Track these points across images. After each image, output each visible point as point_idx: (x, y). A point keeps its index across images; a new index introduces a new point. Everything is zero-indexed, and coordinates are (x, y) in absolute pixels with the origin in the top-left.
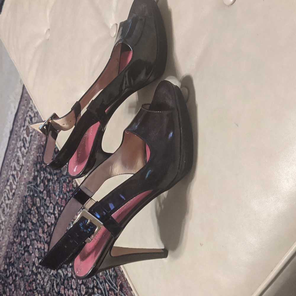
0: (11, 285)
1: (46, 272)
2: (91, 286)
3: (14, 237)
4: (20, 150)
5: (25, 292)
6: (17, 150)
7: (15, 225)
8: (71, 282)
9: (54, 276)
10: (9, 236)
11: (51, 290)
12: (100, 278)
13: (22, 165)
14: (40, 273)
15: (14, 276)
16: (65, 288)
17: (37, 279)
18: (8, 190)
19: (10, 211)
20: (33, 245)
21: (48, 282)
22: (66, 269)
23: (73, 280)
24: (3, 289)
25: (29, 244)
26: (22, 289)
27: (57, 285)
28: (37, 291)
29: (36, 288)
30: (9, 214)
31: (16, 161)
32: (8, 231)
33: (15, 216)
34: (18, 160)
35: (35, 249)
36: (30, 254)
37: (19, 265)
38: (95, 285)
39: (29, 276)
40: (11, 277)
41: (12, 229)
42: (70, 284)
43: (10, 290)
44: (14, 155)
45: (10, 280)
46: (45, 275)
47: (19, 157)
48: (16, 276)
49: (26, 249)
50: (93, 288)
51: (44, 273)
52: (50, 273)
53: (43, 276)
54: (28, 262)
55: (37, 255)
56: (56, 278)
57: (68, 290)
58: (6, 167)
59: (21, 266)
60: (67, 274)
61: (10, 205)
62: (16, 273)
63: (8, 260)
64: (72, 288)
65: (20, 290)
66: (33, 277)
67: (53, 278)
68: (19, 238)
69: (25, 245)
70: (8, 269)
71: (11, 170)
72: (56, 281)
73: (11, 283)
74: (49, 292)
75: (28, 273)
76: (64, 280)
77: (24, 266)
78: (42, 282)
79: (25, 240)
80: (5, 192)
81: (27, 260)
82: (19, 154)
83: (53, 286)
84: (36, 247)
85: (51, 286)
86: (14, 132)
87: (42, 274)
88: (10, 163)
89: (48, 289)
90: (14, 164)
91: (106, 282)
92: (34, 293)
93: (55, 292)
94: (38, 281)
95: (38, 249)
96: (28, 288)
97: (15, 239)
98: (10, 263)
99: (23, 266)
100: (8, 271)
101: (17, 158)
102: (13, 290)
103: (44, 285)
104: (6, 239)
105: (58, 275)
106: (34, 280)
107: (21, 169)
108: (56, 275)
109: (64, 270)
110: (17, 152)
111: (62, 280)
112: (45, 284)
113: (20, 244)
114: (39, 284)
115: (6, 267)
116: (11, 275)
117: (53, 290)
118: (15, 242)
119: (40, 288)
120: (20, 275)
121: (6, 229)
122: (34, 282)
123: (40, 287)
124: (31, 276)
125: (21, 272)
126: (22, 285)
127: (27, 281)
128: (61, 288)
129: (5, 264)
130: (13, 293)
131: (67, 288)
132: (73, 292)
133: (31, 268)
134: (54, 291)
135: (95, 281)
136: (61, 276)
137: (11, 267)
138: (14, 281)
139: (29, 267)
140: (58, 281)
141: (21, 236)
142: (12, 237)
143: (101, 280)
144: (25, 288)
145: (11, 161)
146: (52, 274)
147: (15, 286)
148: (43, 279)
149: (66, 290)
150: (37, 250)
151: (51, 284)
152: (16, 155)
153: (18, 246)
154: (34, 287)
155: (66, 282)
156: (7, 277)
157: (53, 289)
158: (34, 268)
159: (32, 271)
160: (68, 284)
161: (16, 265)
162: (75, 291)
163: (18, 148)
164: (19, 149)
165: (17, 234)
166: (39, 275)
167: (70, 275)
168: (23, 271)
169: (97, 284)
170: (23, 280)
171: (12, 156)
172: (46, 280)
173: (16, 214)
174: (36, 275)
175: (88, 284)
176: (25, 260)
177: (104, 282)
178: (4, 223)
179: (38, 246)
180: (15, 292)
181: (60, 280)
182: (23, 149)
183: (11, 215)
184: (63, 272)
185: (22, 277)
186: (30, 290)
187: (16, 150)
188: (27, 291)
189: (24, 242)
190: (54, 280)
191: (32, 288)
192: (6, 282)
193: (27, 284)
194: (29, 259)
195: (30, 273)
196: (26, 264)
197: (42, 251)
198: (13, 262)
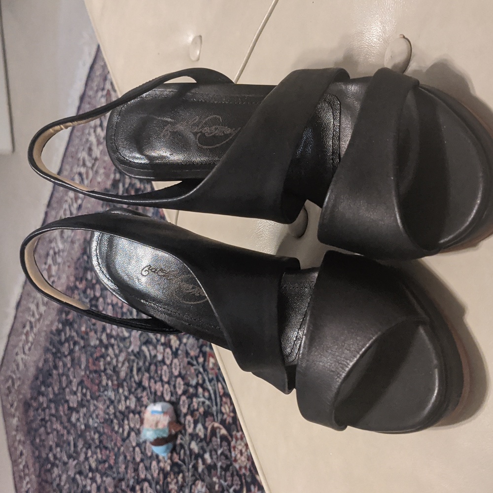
0: (66, 356)
1: (121, 345)
2: (194, 382)
3: (76, 279)
4: (95, 131)
5: (88, 373)
6: (89, 131)
7: (79, 259)
8: (161, 370)
9: (135, 355)
10: (68, 277)
11: (128, 377)
12: (210, 371)
13: (96, 159)
14: (112, 346)
15: (72, 343)
16: (150, 378)
17: (108, 355)
18: (72, 199)
19: (73, 234)
20: (104, 297)
21: (123, 363)
22: (155, 348)
23: (165, 368)
24: (54, 361)
25: (98, 294)
26: (83, 367)
27: (139, 370)
28: (106, 374)
29: (105, 369)
30: (70, 240)
31: (86, 149)
32: (67, 268)
33: (80, 245)
34: (90, 150)
35: (108, 304)
37: (80, 327)
38: (201, 382)
39: (95, 347)
40: (67, 345)
41: (73, 265)
42: (159, 372)
43: (65, 365)
44: (84, 140)
45: (65, 349)
46: (121, 351)
47: (91, 144)
48: (75, 343)
49: (94, 302)
50: (196, 387)
51: (119, 346)
52: (129, 348)
53: (117, 351)
54: (94, 324)
56: (137, 358)
57: (156, 382)
58: (70, 159)
59: (83, 329)
60: (155, 356)
62: (76, 339)
63: (64, 316)
64: (161, 380)
65: (80, 367)
66: (101, 351)
67: (132, 357)
68: (84, 282)
69: (92, 296)
70: (63, 330)
71: (78, 165)
72: (138, 364)
73: (66, 353)
74: (125, 380)
75: (94, 342)
76: (150, 364)
77: (88, 330)
78: (114, 361)
79: (93, 287)
80: (66, 201)
81: (93, 321)
82: (93, 139)
83: (131, 371)
84: (109, 301)
85: (129, 370)
86: (87, 99)
87: (116, 347)
88: (77, 153)
89: (123, 374)
90: (83, 155)
91: (218, 380)
92: (100, 376)
93: (135, 381)
94: (108, 359)
95: (113, 306)
96: (93, 368)
97: (78, 283)
98: (67, 320)
99: (86, 328)
100: (63, 334)
101: (88, 145)
102: (69, 365)
103: (117, 365)
104: (64, 280)
105: (141, 353)
106: (103, 356)
107: (93, 165)
108: (138, 353)
109: (151, 348)
110: (89, 134)
111: (147, 364)
112: (120, 365)
113: (85, 292)
114: (109, 363)
115: (60, 326)
116: (67, 340)
117: (131, 378)
118: (76, 287)
119: (110, 369)
120: (82, 343)
121: (64, 263)
122: (102, 360)
123: (112, 369)
124: (99, 349)
125: (82, 338)
126: (83, 359)
127: (92, 355)
128: (145, 377)
129: (59, 321)
130: (69, 369)
131: (154, 378)
132: (163, 386)
133: (99, 334)
134: (133, 380)
135: (200, 376)
136: (145, 357)
137: (68, 328)
138: (71, 352)
139: (96, 332)
140: (141, 364)
141: (86, 279)
142: (72, 279)
143: (210, 376)
144: (87, 367)
145: (78, 148)
146: (133, 351)
147: (73, 360)
148: (117, 356)
149: (152, 381)
150: (110, 307)
151: (128, 367)
152: (87, 140)
153: (82, 295)
154: (102, 368)
155: (153, 368)
156: (61, 343)
157: (132, 376)
158: (104, 337)
159: (101, 341)
160: (156, 371)
161: (76, 326)
162: (166, 386)
163: (91, 127)
164: (92, 131)
165: (81, 275)
166: (110, 351)
167: (160, 357)
168: (86, 337)
169: (204, 381)
170: (86, 353)
171: (81, 140)
172: (121, 359)
173: (82, 241)
174: (106, 348)
175: (189, 378)
176: (90, 320)
177: (215, 379)
178: (61, 253)
179: (112, 301)
180: (72, 369)
181: (144, 363)
182: (99, 130)
183: (73, 242)
184: (149, 350)
185: (84, 347)
186: (96, 372)
187: (87, 131)
188: (91, 372)
189: (91, 290)
190: (133, 361)
191: (98, 369)
192: (58, 351)
193: (91, 360)
195: (98, 342)
196: (92, 327)
197: (119, 310)
198: (71, 320)
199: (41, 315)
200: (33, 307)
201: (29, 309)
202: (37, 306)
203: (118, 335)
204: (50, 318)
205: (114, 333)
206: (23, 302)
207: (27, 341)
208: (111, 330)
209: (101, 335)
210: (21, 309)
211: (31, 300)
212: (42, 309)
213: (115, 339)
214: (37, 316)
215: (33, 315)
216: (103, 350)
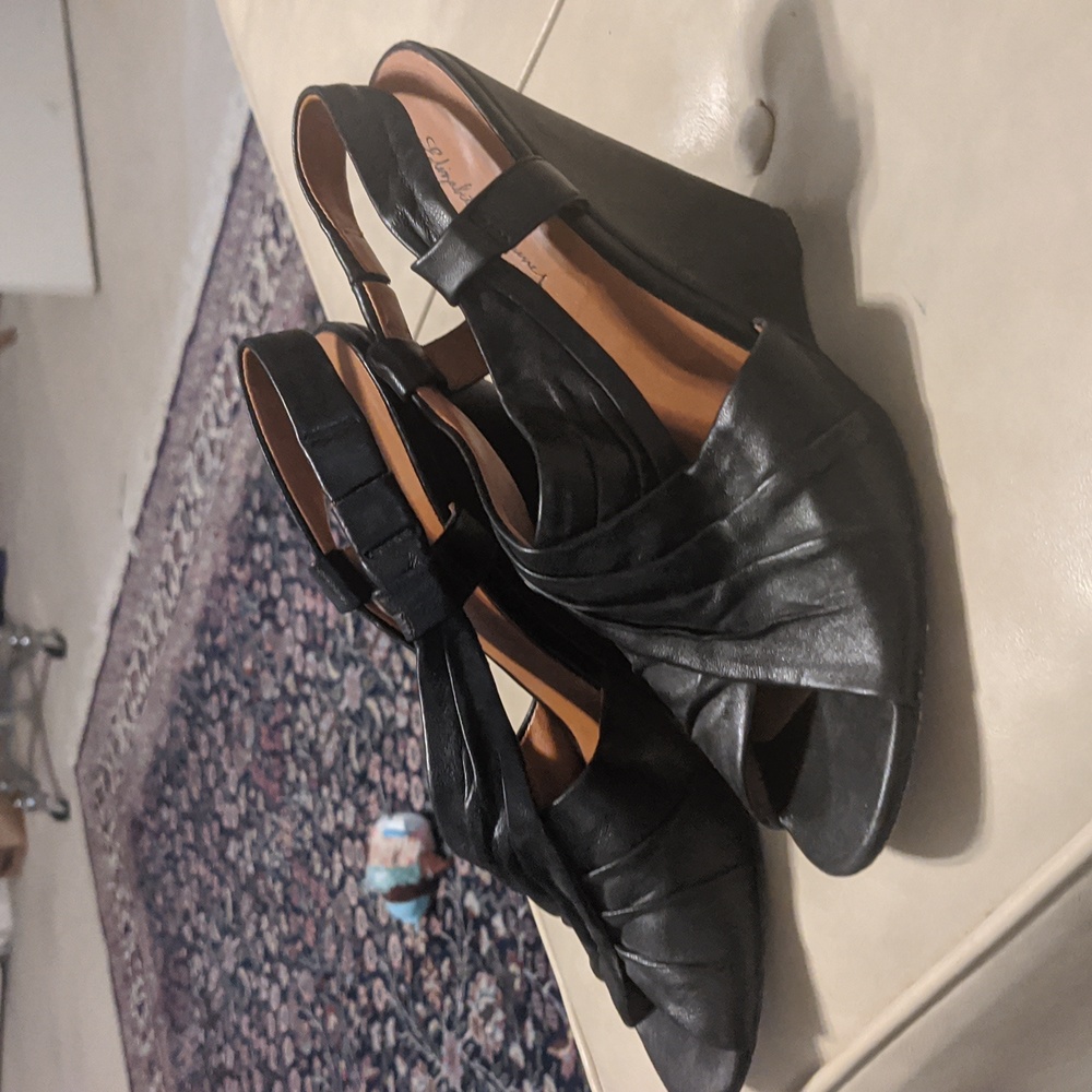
0: (213, 723)
1: (325, 697)
3: (232, 560)
4: (263, 247)
5: (259, 756)
6: (252, 246)
7: (236, 518)
8: (405, 748)
9: (352, 718)
10: (214, 557)
11: (340, 763)
13: (267, 307)
14: (307, 699)
15: (225, 696)
16: (383, 764)
17: (298, 719)
18: (219, 392)
19: (222, 467)
20: (289, 599)
21: (329, 736)
22: (392, 700)
23: (412, 742)
24: (191, 734)
25: (276, 592)
26: (249, 742)
27: (361, 748)
28: (295, 759)
29: (293, 749)
30: (217, 477)
31: (247, 285)
32: (211, 539)
33: (238, 490)
34: (254, 286)
35: (297, 613)
36: (279, 629)
37: (241, 660)
39: (273, 702)
40: (214, 699)
41: (224, 533)
42: (401, 752)
43: (212, 741)
44: (242, 265)
45: (212, 708)
46: (324, 710)
47: (257, 275)
48: (232, 695)
49: (268, 609)
51: (320, 700)
52: (340, 702)
53: (316, 711)
54: (270, 655)
55: (302, 636)
56: (358, 724)
57: (394, 773)
58: (213, 307)
59: (248, 665)
60: (393, 719)
61: (223, 444)
62: (234, 685)
63: (208, 637)
64: (405, 768)
65: (243, 744)
66: (284, 710)
67: (347, 722)
68: (248, 568)
69: (264, 595)
70: (208, 667)
71: (231, 320)
72: (358, 735)
73: (215, 716)
74: (333, 770)
75: (269, 692)
76: (383, 736)
77: (258, 667)
78: (312, 731)
79: (265, 578)
80: (208, 396)
81: (268, 648)
82: (259, 263)
83: (346, 749)
84: (298, 606)
85: (341, 749)
86: (245, 178)
87: (314, 702)
88: (228, 293)
89: (328, 758)
90: (240, 297)
92: (284, 763)
93: (353, 772)
94: (299, 726)
95: (306, 615)
96: (266, 744)
97: (235, 570)
98: (214, 647)
99: (254, 664)
100: (207, 676)
101: (250, 277)
102: (220, 741)
103: (317, 740)
104: (206, 563)
105: (365, 714)
106: (289, 721)
107: (262, 319)
108: (359, 713)
109: (384, 701)
110: (252, 253)
111: (377, 735)
112: (322, 739)
113: (249, 587)
114: (301, 736)
115: (201, 660)
116: (215, 689)
117: (344, 765)
118: (231, 578)
119: (304, 749)
120: (246, 694)
121: (207, 528)
122: (287, 729)
123: (307, 746)
124: (279, 706)
125: (247, 684)
126: (249, 728)
127: (266, 719)
128: (372, 762)
129: (199, 649)
130: (220, 750)
131: (389, 764)
132: (409, 781)
133: (279, 675)
134: (348, 768)
136: (373, 721)
137: (216, 664)
138: (225, 713)
139: (273, 671)
140: (365, 735)
141: (252, 562)
142: (223, 560)
144: (257, 742)
145: (230, 285)
146: (347, 710)
147: (228, 730)
148: (316, 720)
149: (388, 770)
150: (301, 619)
151: (339, 743)
152: (248, 266)
153: (244, 594)
154: (288, 745)
155: (388, 743)
156: (204, 696)
157: (347, 762)
158: (290, 681)
159: (284, 689)
160: (395, 750)
161: (232, 659)
162: (415, 780)
163: (255, 239)
164: (258, 246)
165: (241, 552)
166: (303, 707)
167: (402, 722)
168: (252, 682)
170: (254, 715)
171: (235, 265)
172: (325, 725)
173: (242, 478)
174: (295, 703)
176: (260, 645)
178: (200, 507)
179: (305, 606)
180: (226, 751)
181: (371, 734)
182: (271, 244)
183: (223, 483)
184: (380, 708)
185: (250, 703)
186: (274, 753)
187: (247, 247)
188: (264, 754)
189: (261, 584)
190: (349, 730)
191: (278, 748)
192: (198, 711)
193: (264, 730)
194: (275, 645)
195: (277, 693)
196: (266, 661)
197: (319, 626)
198: (223, 648)
199: (161, 637)
200: (145, 621)
201: (135, 625)
202: (154, 617)
203: (317, 677)
204: (180, 643)
205: (310, 673)
206: (124, 611)
207: (134, 693)
208: (304, 667)
209: (284, 678)
210: (119, 625)
211: (141, 605)
212: (164, 624)
213: (313, 684)
214: (153, 640)
215: (146, 638)
216: (289, 709)
